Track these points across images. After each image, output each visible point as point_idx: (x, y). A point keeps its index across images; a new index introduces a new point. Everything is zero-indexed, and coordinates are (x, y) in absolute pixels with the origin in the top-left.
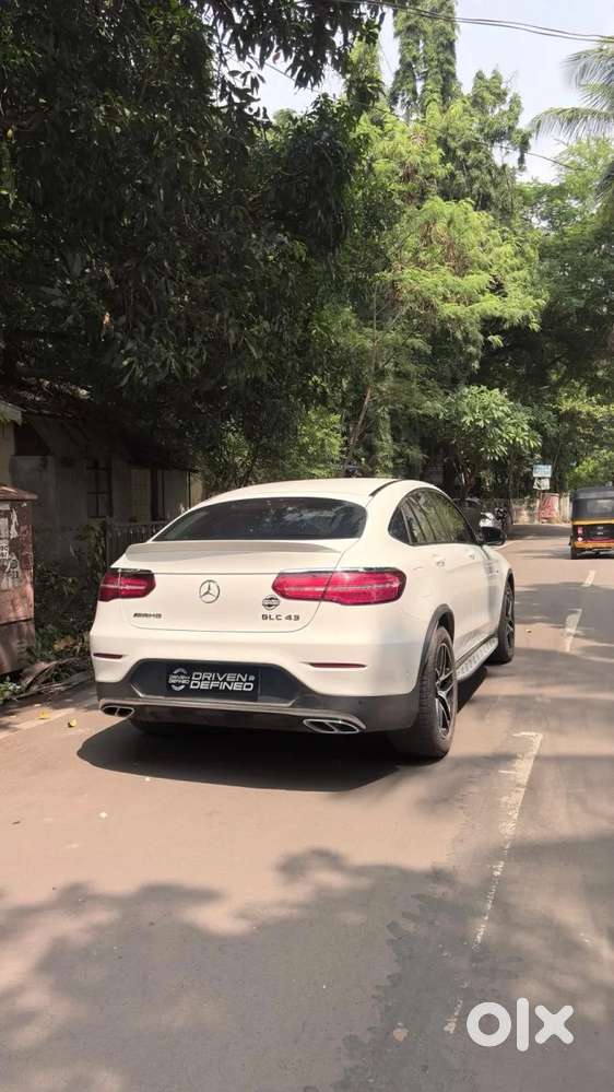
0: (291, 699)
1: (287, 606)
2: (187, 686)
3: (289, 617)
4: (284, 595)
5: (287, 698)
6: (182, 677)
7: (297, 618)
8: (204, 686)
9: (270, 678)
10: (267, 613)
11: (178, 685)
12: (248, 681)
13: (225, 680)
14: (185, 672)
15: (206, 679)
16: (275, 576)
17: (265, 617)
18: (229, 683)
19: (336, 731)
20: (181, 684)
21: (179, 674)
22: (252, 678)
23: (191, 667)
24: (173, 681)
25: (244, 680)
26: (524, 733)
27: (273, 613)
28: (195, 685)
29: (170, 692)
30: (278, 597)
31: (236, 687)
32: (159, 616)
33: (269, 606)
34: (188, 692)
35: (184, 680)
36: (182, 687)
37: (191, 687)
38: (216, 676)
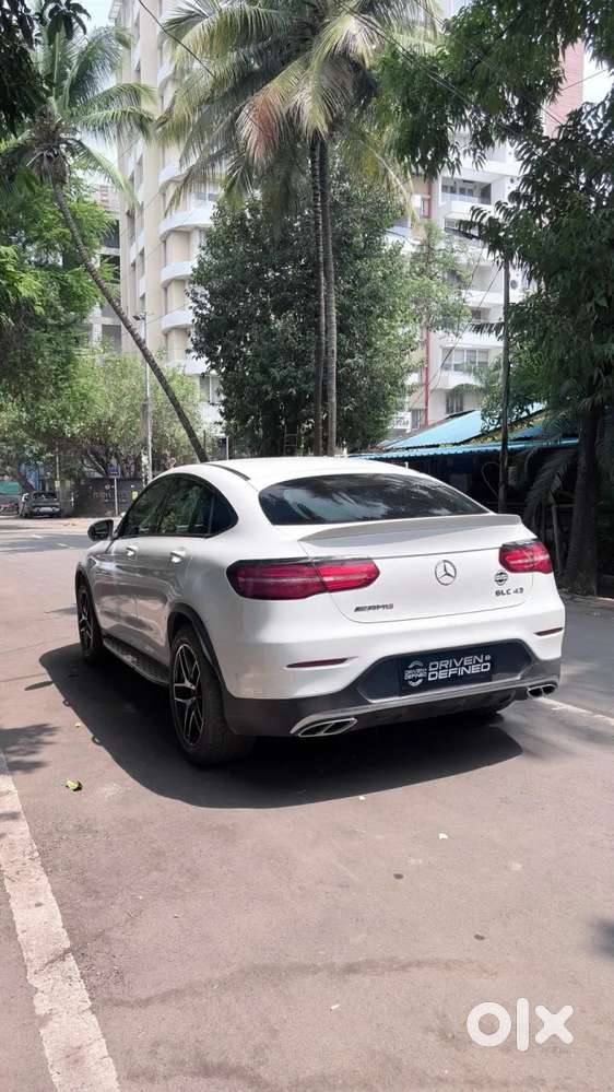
0: (519, 671)
1: (515, 579)
2: (425, 679)
3: (516, 592)
4: (509, 569)
5: (516, 671)
6: (419, 670)
7: (522, 590)
8: (442, 675)
10: (500, 588)
11: (414, 680)
12: (485, 662)
13: (462, 665)
14: (421, 665)
15: (443, 668)
16: (499, 550)
17: (498, 593)
18: (467, 667)
20: (418, 678)
21: (415, 668)
22: (488, 657)
23: (427, 657)
24: (409, 677)
25: (481, 661)
27: (504, 588)
28: (433, 676)
29: (408, 690)
30: (506, 572)
31: (474, 670)
33: (500, 581)
34: (427, 685)
35: (421, 673)
36: (420, 681)
37: (430, 679)
38: (453, 663)
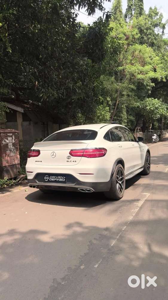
0: (75, 183)
1: (73, 158)
3: (74, 161)
4: (72, 155)
5: (73, 183)
7: (76, 161)
8: (53, 180)
9: (69, 178)
10: (68, 160)
11: (46, 179)
12: (64, 178)
13: (58, 178)
14: (48, 176)
15: (53, 178)
16: (70, 150)
17: (67, 161)
18: (59, 179)
19: (87, 192)
22: (65, 178)
23: (50, 175)
26: (145, 193)
27: (69, 160)
28: (51, 179)
30: (71, 156)
31: (61, 180)
32: (41, 161)
33: (69, 158)
34: (49, 181)
35: (48, 178)
38: (56, 177)
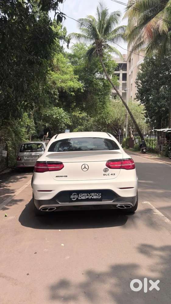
0: (113, 200)
1: (111, 171)
2: (77, 198)
3: (112, 174)
4: (110, 168)
5: (111, 199)
6: (75, 196)
7: (114, 174)
8: (83, 198)
10: (105, 173)
11: (74, 198)
12: (99, 195)
13: (91, 195)
14: (76, 194)
15: (84, 196)
16: (106, 162)
17: (104, 175)
18: (92, 196)
19: (125, 208)
21: (74, 195)
22: (100, 194)
23: (78, 192)
24: (72, 197)
25: (98, 195)
26: (145, 202)
27: (107, 173)
28: (80, 198)
29: (71, 201)
30: (108, 168)
31: (95, 197)
33: (106, 171)
34: (78, 200)
35: (76, 196)
36: (76, 199)
37: (79, 199)
38: (88, 194)
